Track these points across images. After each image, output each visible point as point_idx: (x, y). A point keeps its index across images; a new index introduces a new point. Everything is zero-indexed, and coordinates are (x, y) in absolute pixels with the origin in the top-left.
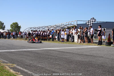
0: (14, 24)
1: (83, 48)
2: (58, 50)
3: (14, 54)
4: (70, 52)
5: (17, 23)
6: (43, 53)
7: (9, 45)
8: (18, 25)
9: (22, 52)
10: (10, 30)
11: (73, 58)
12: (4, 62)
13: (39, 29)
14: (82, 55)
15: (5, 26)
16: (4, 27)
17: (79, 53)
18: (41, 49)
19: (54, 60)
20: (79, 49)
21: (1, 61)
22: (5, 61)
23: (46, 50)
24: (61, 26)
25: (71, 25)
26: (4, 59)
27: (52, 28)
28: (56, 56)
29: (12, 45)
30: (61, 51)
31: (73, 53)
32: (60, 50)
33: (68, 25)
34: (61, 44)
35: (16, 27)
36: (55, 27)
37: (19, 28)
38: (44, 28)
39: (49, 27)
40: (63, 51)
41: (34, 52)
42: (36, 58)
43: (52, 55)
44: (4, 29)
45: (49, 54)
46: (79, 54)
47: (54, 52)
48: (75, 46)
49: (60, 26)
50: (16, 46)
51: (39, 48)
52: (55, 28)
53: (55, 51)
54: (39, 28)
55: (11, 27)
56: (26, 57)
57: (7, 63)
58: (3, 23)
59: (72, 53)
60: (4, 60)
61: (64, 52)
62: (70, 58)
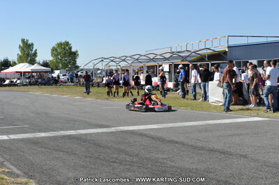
0: (60, 45)
5: (67, 44)
8: (70, 48)
15: (36, 50)
16: (35, 54)
18: (113, 129)
35: (65, 53)
36: (166, 56)
37: (74, 55)
38: (137, 59)
39: (151, 57)
51: (107, 127)
52: (167, 59)
55: (53, 54)
58: (32, 44)
62: (165, 161)
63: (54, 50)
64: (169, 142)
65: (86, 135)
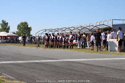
0: (22, 24)
1: (122, 60)
2: (85, 62)
3: (23, 67)
4: (102, 66)
5: (26, 23)
6: (63, 67)
7: (15, 53)
8: (28, 26)
9: (34, 64)
10: (17, 32)
11: (107, 75)
12: (8, 79)
13: (58, 32)
14: (121, 70)
15: (9, 26)
16: (9, 28)
17: (116, 67)
18: (61, 60)
19: (79, 77)
20: (116, 61)
21: (5, 77)
22: (10, 77)
23: (68, 61)
24: (89, 28)
25: (104, 26)
26: (8, 74)
27: (76, 30)
28: (82, 72)
29: (20, 54)
30: (89, 63)
31: (106, 67)
32: (87, 63)
33: (99, 27)
34: (89, 53)
35: (25, 28)
36: (80, 28)
37: (29, 29)
38: (64, 31)
39: (72, 29)
40: (92, 64)
41: (50, 65)
42: (53, 73)
43: (75, 69)
44: (8, 32)
45: (71, 68)
46: (116, 69)
47: (78, 65)
48: (110, 57)
49: (87, 27)
50: (25, 55)
51: (57, 59)
52: (80, 30)
53: (81, 63)
54: (57, 30)
55: (18, 28)
56: (38, 72)
57: (13, 80)
58: (7, 23)
59: (104, 67)
60: (8, 76)
61: (93, 66)
62: (102, 75)
63: (19, 26)
64: (97, 66)
65: (46, 62)
